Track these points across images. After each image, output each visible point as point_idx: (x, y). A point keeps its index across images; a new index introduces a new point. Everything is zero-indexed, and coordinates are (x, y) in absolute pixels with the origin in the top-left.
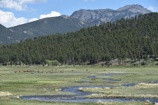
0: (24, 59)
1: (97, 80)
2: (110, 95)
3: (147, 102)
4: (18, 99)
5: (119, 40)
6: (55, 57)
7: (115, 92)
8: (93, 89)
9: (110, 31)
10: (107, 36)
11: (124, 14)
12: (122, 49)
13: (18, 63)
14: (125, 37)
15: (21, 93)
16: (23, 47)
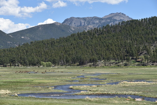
0: (22, 61)
1: (85, 79)
2: (96, 92)
3: (129, 98)
4: (16, 96)
5: (105, 44)
6: (49, 59)
7: (101, 90)
8: (82, 87)
9: (97, 36)
10: (94, 41)
11: (109, 21)
12: (107, 52)
13: (17, 65)
14: (110, 41)
15: (19, 91)
16: (21, 51)
